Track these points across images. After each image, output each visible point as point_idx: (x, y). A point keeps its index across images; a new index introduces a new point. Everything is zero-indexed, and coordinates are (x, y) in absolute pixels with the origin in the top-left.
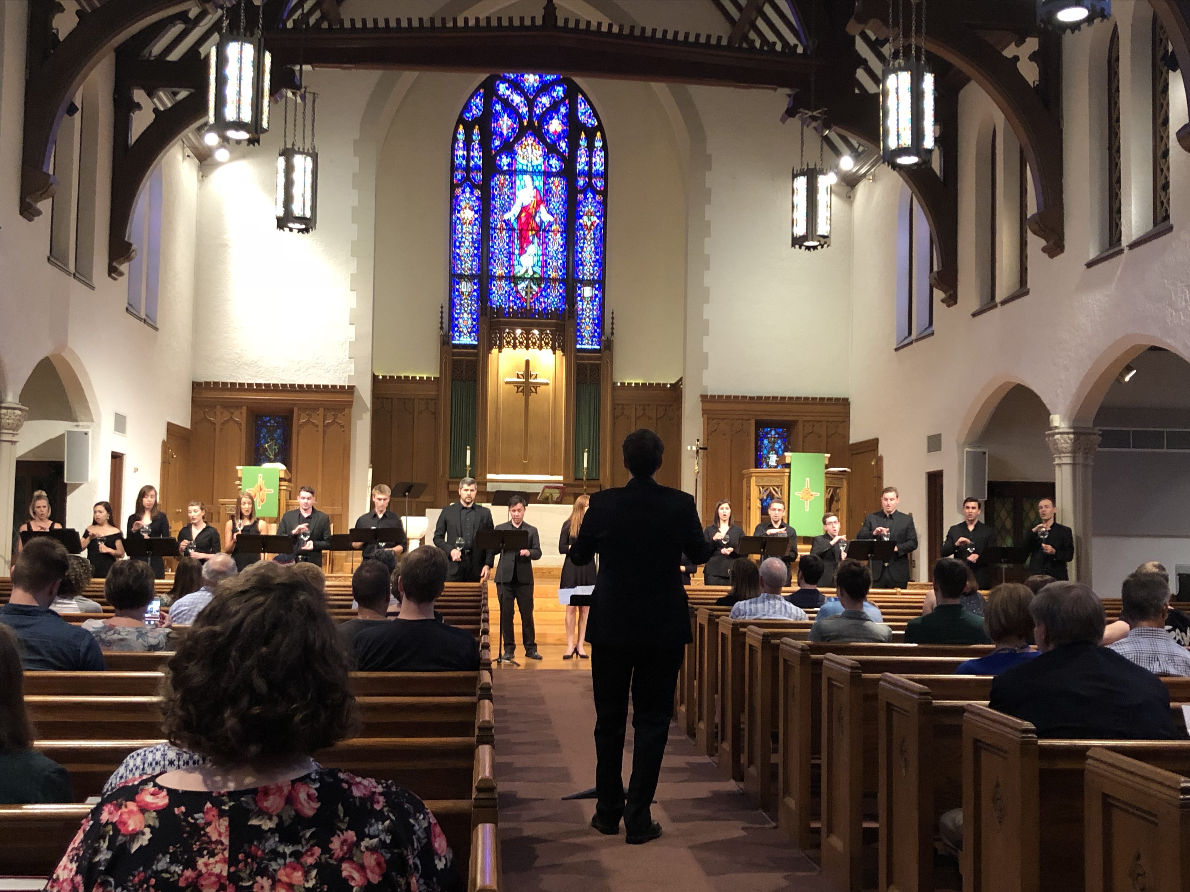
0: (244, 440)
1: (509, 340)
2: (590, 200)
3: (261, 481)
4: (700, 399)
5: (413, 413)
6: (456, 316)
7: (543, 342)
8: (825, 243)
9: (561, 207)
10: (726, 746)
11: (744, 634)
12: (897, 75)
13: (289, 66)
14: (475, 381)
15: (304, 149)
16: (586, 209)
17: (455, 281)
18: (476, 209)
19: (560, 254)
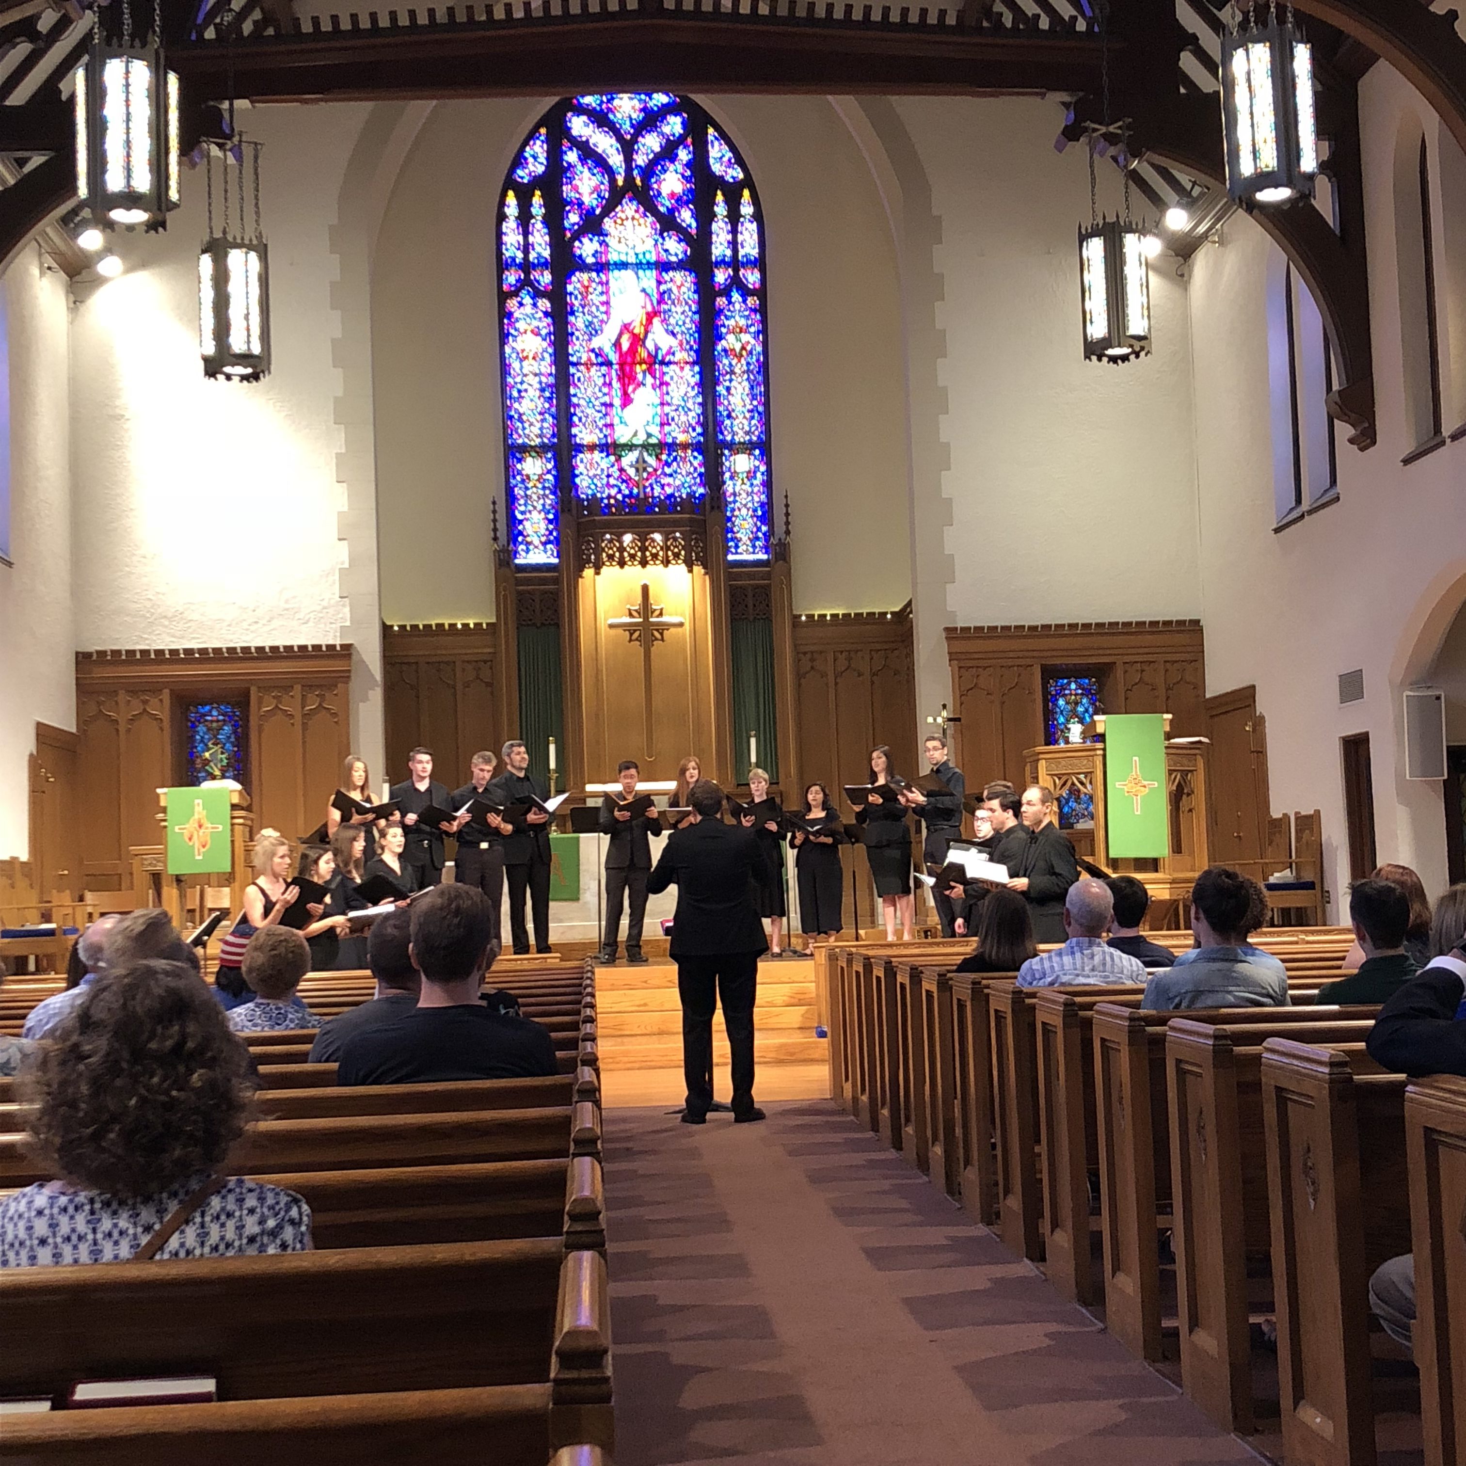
0: (168, 749)
1: (611, 552)
2: (737, 306)
3: (199, 811)
4: (944, 635)
5: (454, 687)
6: (519, 516)
7: (670, 553)
8: (1142, 349)
9: (688, 320)
10: (1014, 1203)
12: (1247, 50)
13: (212, 103)
14: (557, 624)
15: (242, 239)
16: (731, 323)
17: (514, 456)
18: (544, 332)
19: (691, 401)
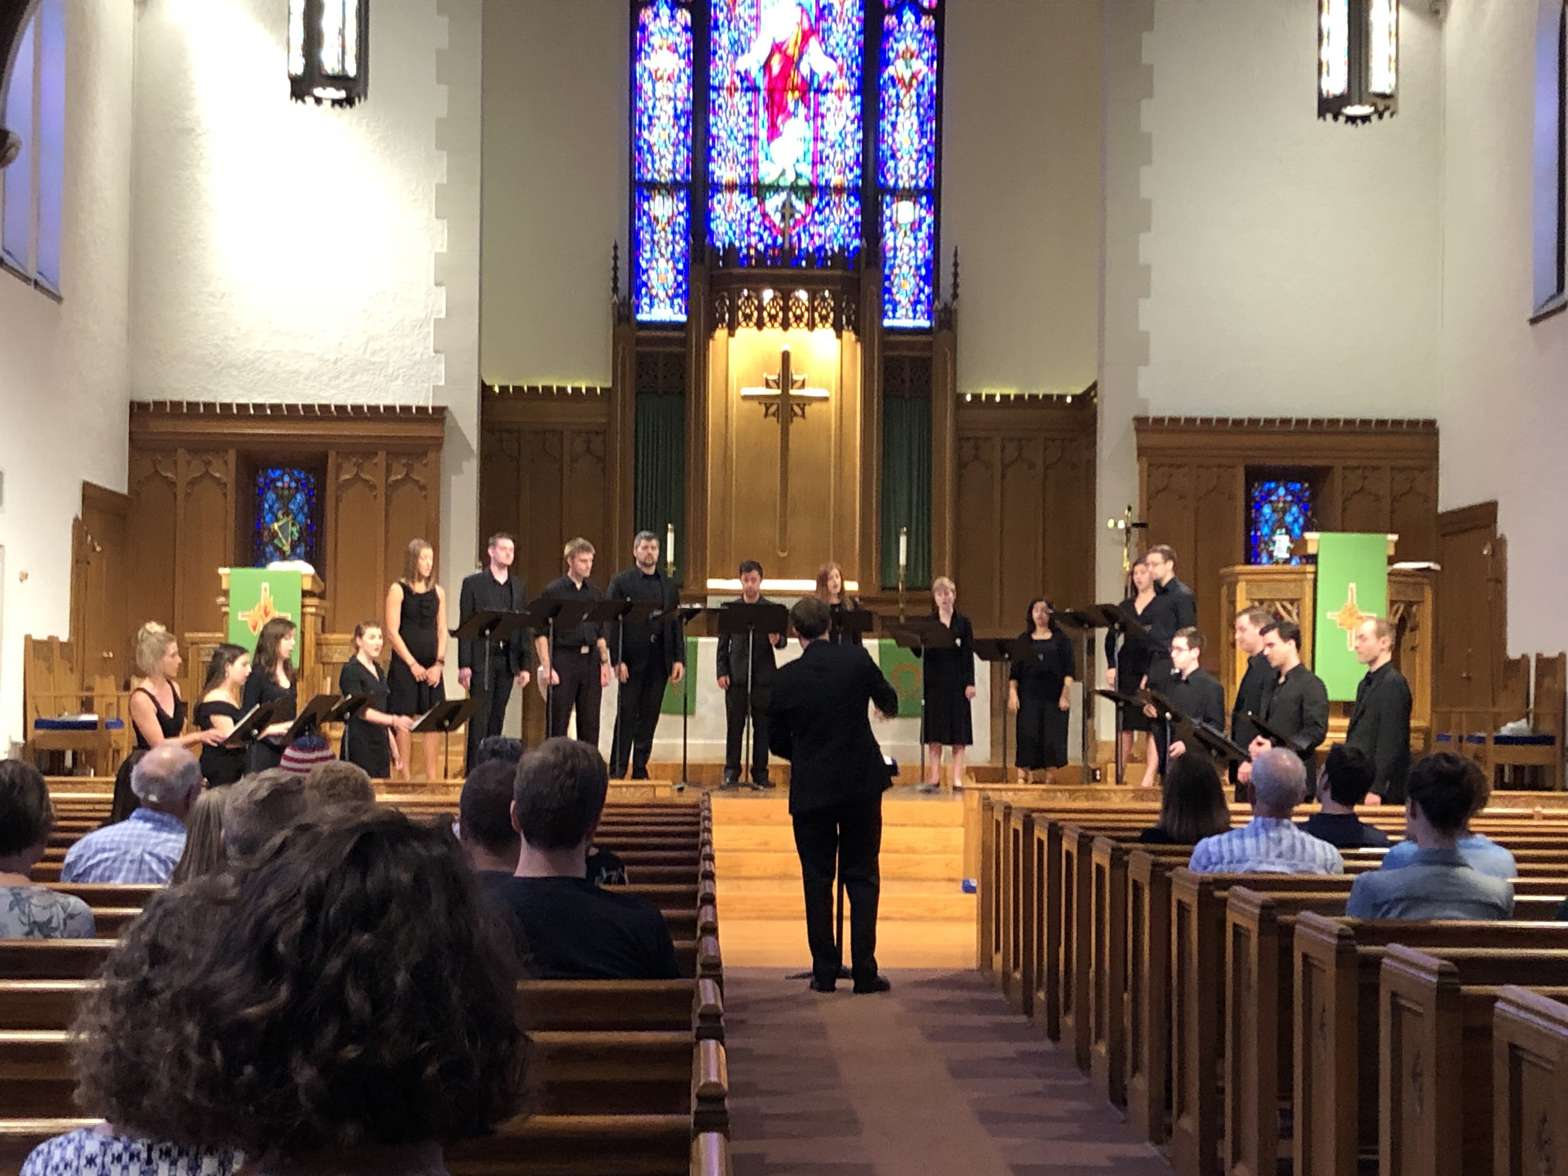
0: (232, 518)
1: (748, 311)
2: (909, 27)
3: (266, 596)
4: (1132, 426)
5: (560, 460)
6: (644, 265)
7: (816, 315)
8: (1387, 108)
9: (850, 42)
11: (1224, 902)
14: (682, 394)
16: (901, 47)
17: (641, 194)
18: (682, 49)
19: (849, 138)
